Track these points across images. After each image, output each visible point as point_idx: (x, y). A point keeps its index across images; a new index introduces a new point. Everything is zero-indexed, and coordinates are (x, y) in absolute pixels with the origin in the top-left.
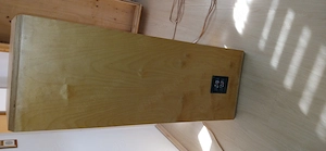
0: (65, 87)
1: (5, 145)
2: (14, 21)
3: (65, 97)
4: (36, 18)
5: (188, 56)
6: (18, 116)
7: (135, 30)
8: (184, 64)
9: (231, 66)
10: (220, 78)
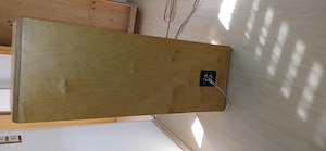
0: (63, 82)
1: (10, 140)
2: (15, 24)
3: (63, 91)
4: (35, 21)
5: (177, 52)
6: (21, 109)
7: (131, 30)
8: (173, 59)
9: (219, 60)
10: (209, 72)
